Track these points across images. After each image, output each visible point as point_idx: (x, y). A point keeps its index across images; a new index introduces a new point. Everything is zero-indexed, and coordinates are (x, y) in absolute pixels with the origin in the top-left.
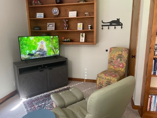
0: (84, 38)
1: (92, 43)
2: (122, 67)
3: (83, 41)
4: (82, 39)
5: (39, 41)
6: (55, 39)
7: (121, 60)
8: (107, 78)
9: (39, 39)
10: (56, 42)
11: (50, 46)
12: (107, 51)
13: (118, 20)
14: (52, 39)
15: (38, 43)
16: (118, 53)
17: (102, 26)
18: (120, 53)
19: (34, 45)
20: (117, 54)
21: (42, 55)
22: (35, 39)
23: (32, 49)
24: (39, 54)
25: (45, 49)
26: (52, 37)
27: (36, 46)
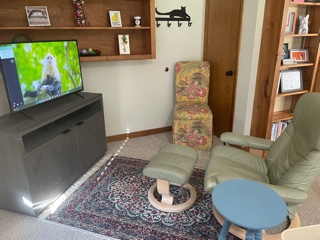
0: (128, 46)
1: (148, 56)
2: (203, 96)
3: (128, 52)
4: (125, 48)
5: (42, 57)
6: (71, 49)
7: (200, 84)
8: (194, 116)
9: (43, 50)
10: (74, 57)
11: (65, 66)
12: (167, 70)
13: (183, 9)
14: (66, 48)
15: (41, 61)
16: (193, 72)
17: (158, 19)
18: (197, 70)
19: (34, 66)
20: (191, 74)
21: (54, 92)
22: (34, 49)
23: (31, 79)
24: (47, 91)
25: (58, 76)
26: (66, 43)
27: (38, 68)
